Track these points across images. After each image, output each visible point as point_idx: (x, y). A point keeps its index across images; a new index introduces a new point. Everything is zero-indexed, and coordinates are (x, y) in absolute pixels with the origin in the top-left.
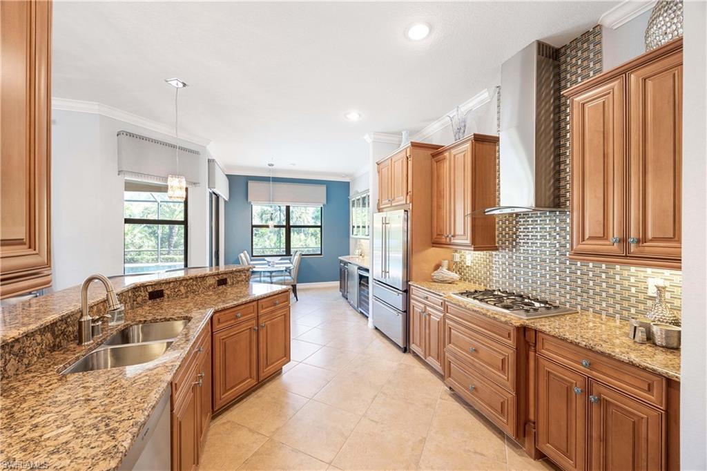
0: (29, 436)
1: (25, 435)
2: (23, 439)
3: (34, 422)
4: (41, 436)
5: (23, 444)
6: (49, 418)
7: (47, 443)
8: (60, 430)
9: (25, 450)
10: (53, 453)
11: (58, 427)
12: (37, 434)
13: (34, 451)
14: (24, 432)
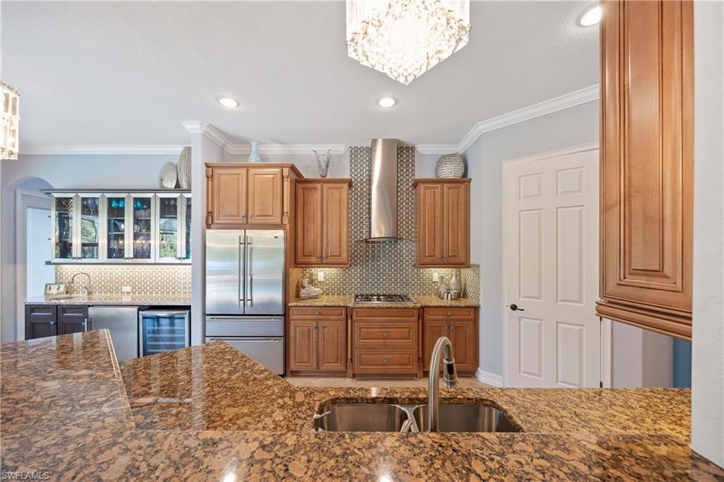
0: (635, 426)
1: (635, 428)
2: (638, 427)
3: (623, 431)
4: (629, 420)
5: (641, 424)
6: (612, 426)
7: (630, 413)
8: (616, 414)
9: (643, 420)
10: (632, 408)
11: (615, 416)
12: (629, 422)
13: (639, 416)
14: (634, 431)
